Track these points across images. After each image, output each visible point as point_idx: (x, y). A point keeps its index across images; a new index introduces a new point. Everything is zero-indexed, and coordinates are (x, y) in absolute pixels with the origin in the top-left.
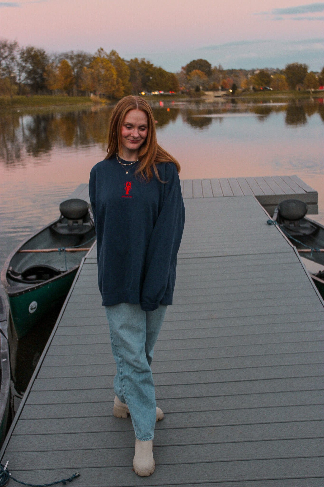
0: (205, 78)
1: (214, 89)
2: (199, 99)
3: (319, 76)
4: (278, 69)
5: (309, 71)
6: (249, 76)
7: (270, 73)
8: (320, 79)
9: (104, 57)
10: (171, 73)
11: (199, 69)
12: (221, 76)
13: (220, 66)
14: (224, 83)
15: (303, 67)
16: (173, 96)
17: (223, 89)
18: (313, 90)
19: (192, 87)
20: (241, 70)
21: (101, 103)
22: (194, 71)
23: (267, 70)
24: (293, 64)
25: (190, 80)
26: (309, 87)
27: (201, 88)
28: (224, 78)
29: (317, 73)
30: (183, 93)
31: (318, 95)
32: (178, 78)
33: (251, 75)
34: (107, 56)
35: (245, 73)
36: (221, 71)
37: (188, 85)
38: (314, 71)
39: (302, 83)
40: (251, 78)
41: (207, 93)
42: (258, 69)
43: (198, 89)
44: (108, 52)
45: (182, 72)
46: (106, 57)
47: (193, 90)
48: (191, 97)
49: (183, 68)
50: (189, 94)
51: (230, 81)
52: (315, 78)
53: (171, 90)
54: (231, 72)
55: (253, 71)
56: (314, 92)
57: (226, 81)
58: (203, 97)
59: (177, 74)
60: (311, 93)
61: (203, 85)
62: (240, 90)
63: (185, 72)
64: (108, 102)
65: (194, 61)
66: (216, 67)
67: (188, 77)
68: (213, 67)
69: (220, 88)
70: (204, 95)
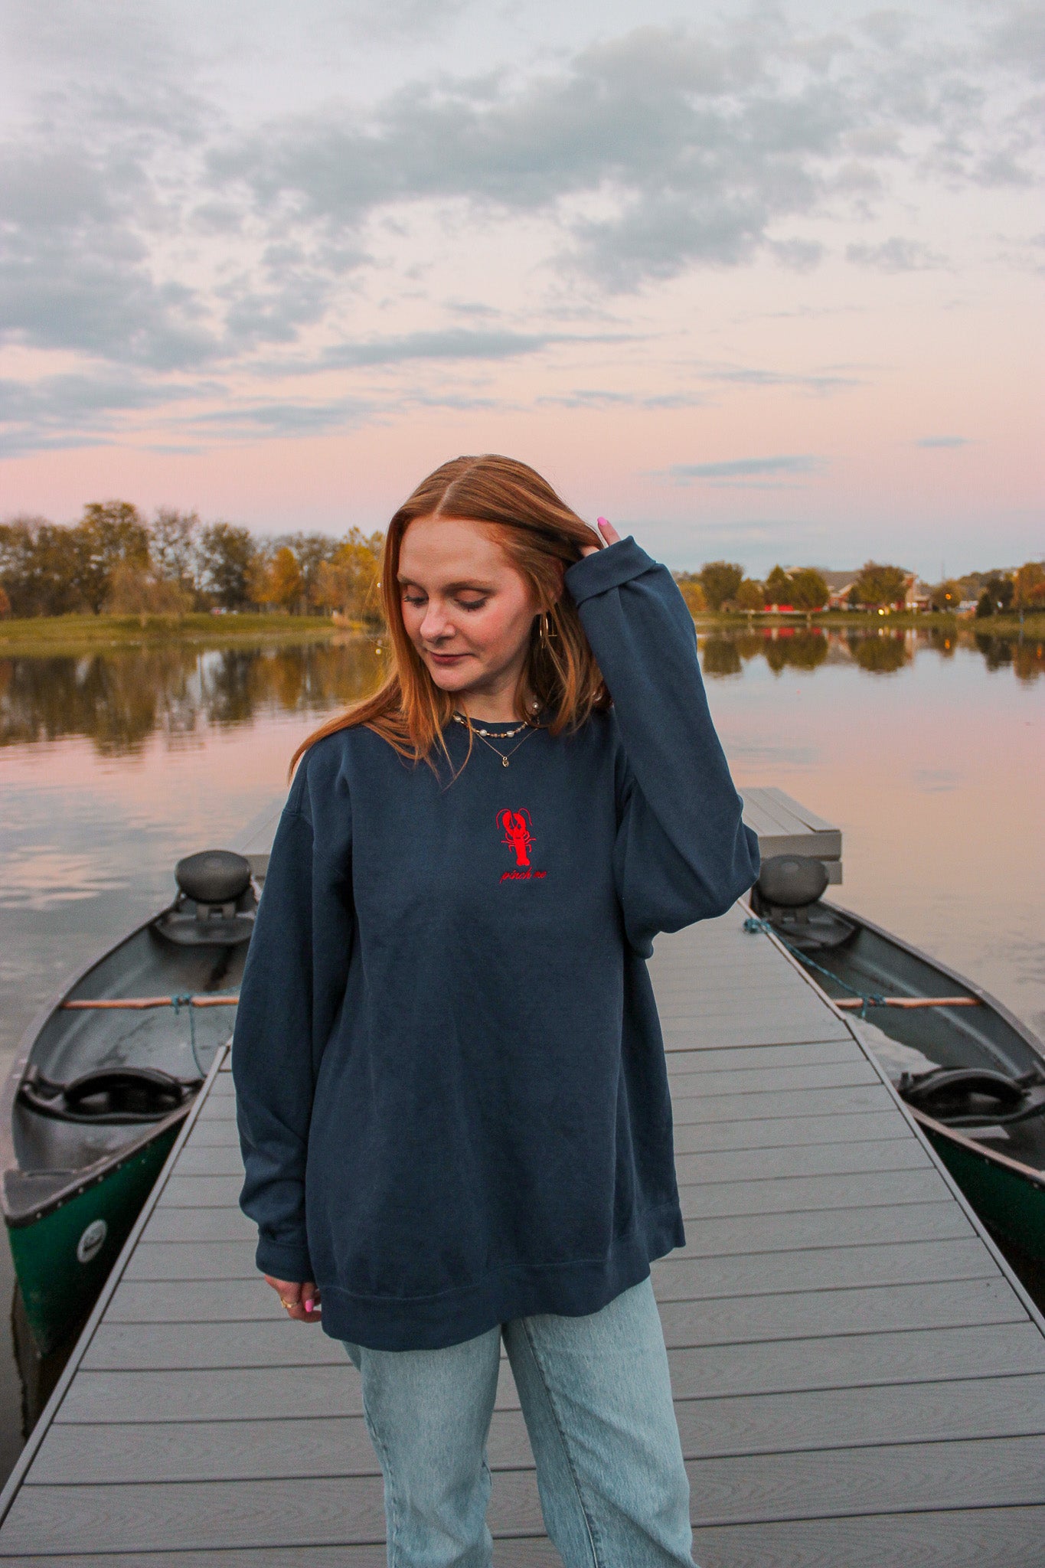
3: (763, 587)
4: (686, 574)
5: (744, 578)
8: (766, 593)
9: (360, 543)
15: (734, 568)
18: (753, 612)
21: (352, 629)
24: (716, 565)
26: (745, 606)
29: (758, 582)
31: (763, 622)
34: (367, 542)
38: (753, 578)
39: (733, 598)
44: (369, 535)
46: (364, 544)
52: (756, 591)
56: (755, 617)
60: (750, 618)
64: (366, 627)
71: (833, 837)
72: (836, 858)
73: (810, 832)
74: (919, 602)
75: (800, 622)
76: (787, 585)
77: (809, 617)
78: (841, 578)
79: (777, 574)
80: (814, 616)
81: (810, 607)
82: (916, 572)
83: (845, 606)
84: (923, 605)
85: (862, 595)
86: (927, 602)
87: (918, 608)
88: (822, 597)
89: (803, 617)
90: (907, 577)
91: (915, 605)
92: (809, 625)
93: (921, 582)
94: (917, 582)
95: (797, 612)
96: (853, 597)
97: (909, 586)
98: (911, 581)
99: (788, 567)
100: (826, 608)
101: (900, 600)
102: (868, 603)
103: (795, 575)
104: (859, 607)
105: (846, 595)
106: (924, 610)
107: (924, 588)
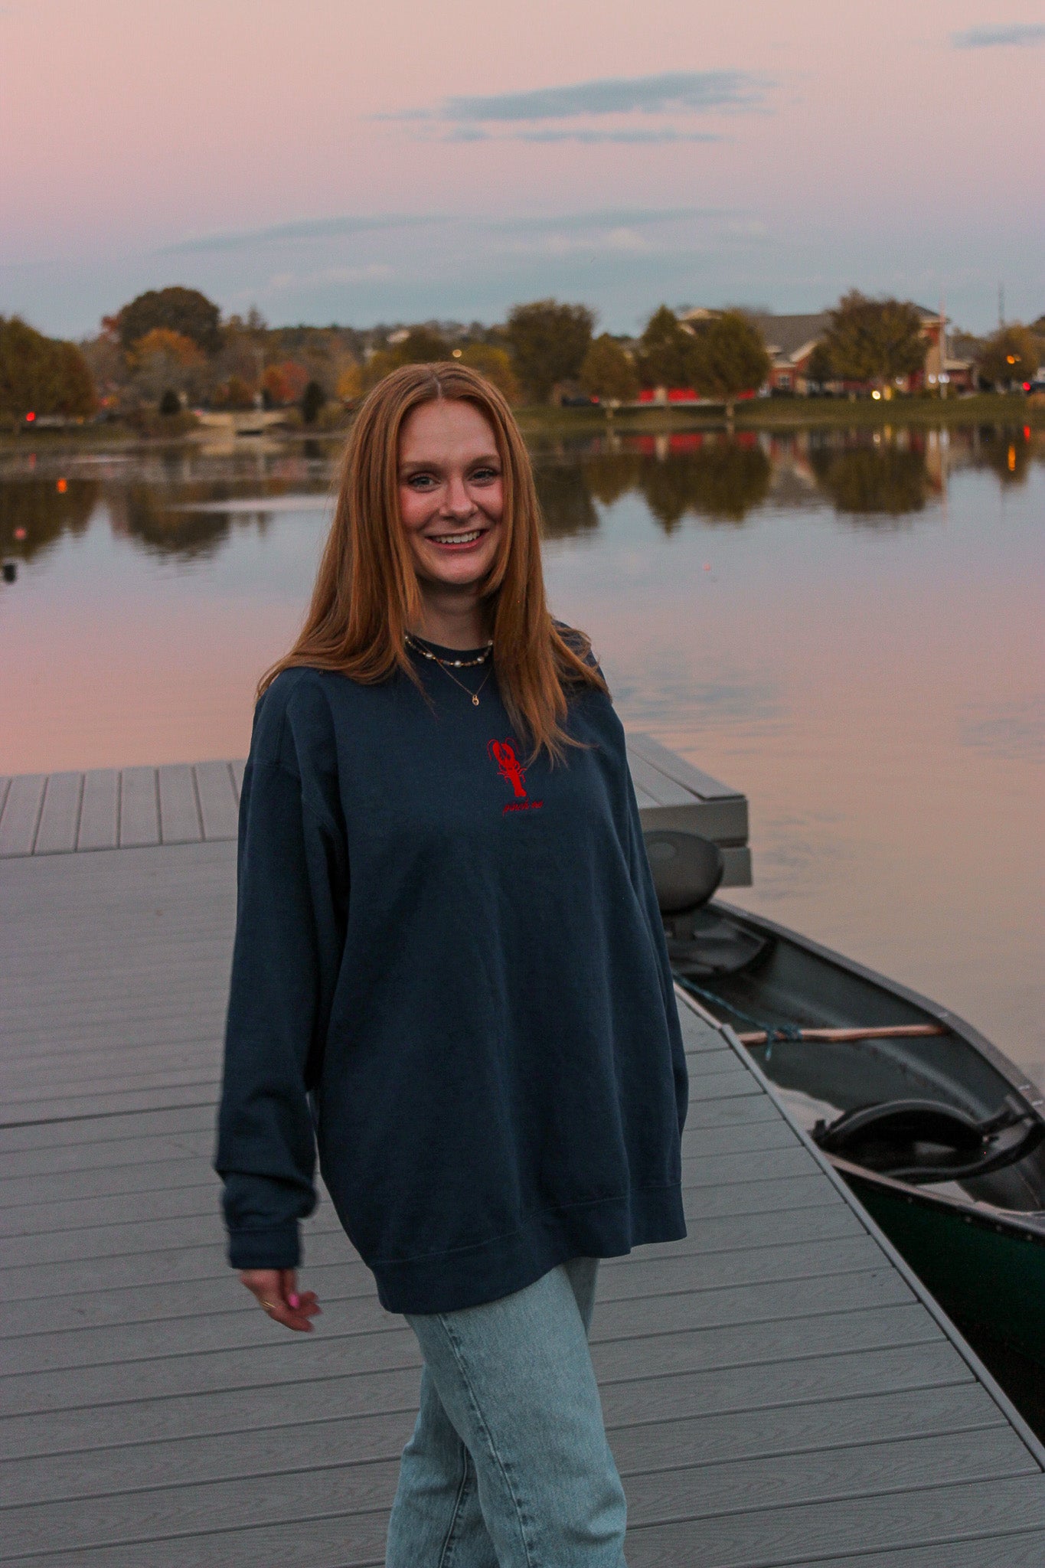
0: (196, 361)
1: (238, 403)
2: (177, 442)
3: (635, 351)
4: (476, 327)
5: (597, 333)
6: (370, 353)
7: (446, 338)
8: (641, 362)
10: (60, 343)
11: (172, 327)
12: (259, 353)
13: (254, 315)
14: (273, 380)
15: (575, 315)
16: (74, 431)
17: (269, 405)
18: (615, 404)
19: (148, 395)
20: (334, 329)
22: (154, 334)
23: (436, 327)
24: (537, 307)
25: (136, 369)
26: (599, 392)
27: (183, 398)
28: (270, 360)
29: (625, 339)
30: (111, 418)
31: (638, 424)
32: (90, 360)
33: (375, 347)
35: (354, 340)
36: (258, 334)
37: (128, 391)
38: (616, 331)
39: (575, 377)
40: (377, 360)
41: (206, 418)
42: (399, 328)
43: (170, 405)
45: (103, 339)
47: (151, 406)
48: (145, 435)
49: (107, 321)
50: (135, 422)
51: (294, 373)
52: (621, 360)
53: (63, 408)
54: (298, 337)
55: (381, 334)
56: (618, 412)
57: (279, 370)
58: (194, 436)
59: (84, 344)
60: (610, 415)
61: (189, 385)
62: (334, 407)
63: (115, 338)
65: (150, 296)
66: (236, 319)
67: (131, 360)
68: (225, 316)
69: (258, 399)
70: (196, 425)
71: (735, 807)
72: (741, 841)
73: (695, 800)
74: (951, 372)
75: (712, 421)
76: (684, 345)
77: (730, 412)
78: (794, 327)
79: (663, 323)
80: (738, 409)
81: (731, 389)
82: (945, 313)
83: (802, 386)
84: (960, 380)
85: (836, 362)
86: (970, 371)
87: (949, 385)
88: (756, 368)
89: (719, 411)
90: (927, 322)
91: (944, 379)
92: (730, 427)
93: (957, 330)
94: (949, 330)
95: (705, 402)
96: (818, 368)
97: (931, 341)
98: (936, 330)
99: (686, 308)
100: (764, 392)
101: (913, 365)
102: (847, 378)
103: (697, 324)
104: (831, 386)
105: (800, 363)
106: (961, 389)
107: (962, 343)
